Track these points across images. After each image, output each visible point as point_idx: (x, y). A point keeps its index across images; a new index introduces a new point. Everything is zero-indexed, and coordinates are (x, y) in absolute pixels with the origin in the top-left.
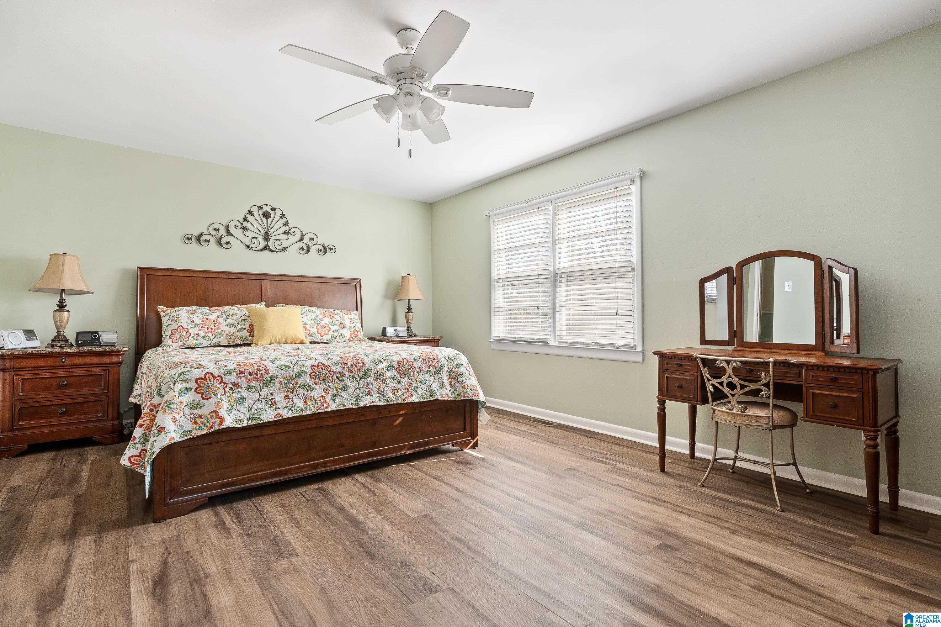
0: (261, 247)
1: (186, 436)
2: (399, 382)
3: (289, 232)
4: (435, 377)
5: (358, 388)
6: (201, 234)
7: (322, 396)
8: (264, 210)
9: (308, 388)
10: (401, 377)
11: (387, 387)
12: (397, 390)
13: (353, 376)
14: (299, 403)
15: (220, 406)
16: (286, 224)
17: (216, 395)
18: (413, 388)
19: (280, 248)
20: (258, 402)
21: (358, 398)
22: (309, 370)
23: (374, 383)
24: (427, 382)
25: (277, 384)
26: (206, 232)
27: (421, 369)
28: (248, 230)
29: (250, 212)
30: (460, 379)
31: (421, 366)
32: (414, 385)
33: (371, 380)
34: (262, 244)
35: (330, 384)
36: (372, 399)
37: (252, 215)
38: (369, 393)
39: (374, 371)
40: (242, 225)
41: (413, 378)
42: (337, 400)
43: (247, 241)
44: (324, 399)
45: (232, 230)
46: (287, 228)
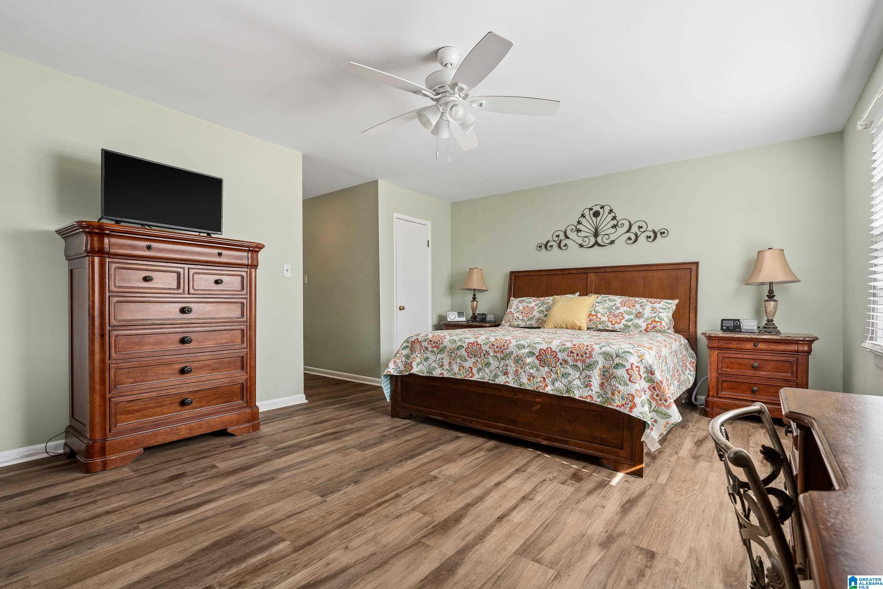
0: (592, 243)
1: (400, 373)
2: (538, 370)
3: (616, 225)
4: (581, 373)
5: (498, 367)
6: (548, 242)
7: (471, 368)
8: (594, 211)
9: (464, 359)
10: (540, 365)
11: (525, 372)
12: (534, 377)
13: (496, 356)
14: (456, 368)
15: (414, 360)
16: (614, 218)
17: (415, 353)
18: (550, 379)
19: (609, 241)
20: (435, 362)
21: (496, 376)
22: (465, 346)
23: (512, 365)
24: (570, 376)
25: (446, 352)
26: (551, 240)
27: (566, 362)
28: (581, 231)
29: (583, 216)
30: (613, 382)
31: (566, 359)
32: (554, 376)
33: (510, 362)
34: (593, 240)
35: (479, 360)
36: (507, 379)
37: (584, 217)
38: (506, 373)
39: (514, 355)
40: (576, 228)
41: (554, 369)
42: (480, 374)
43: (580, 241)
44: (472, 370)
45: (569, 234)
46: (615, 222)
